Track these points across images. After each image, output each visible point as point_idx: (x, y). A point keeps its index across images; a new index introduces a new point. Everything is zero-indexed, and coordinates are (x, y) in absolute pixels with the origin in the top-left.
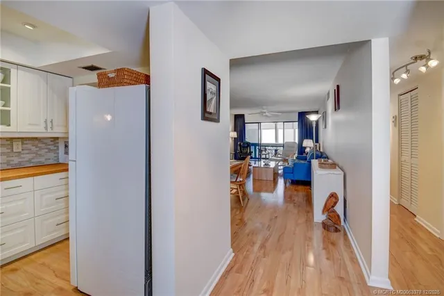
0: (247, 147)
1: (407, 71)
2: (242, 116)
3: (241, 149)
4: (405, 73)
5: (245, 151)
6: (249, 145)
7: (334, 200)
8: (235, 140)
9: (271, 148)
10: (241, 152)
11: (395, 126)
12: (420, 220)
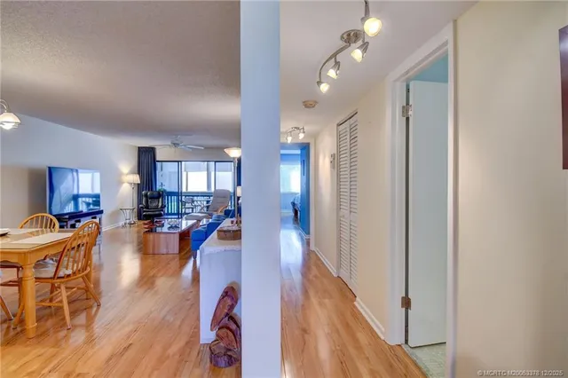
0: (158, 198)
1: (337, 64)
2: (151, 151)
3: (147, 202)
4: (333, 67)
5: (154, 205)
6: (161, 195)
7: (229, 302)
8: (140, 187)
9: (202, 198)
10: (147, 207)
11: (334, 168)
12: (359, 304)
